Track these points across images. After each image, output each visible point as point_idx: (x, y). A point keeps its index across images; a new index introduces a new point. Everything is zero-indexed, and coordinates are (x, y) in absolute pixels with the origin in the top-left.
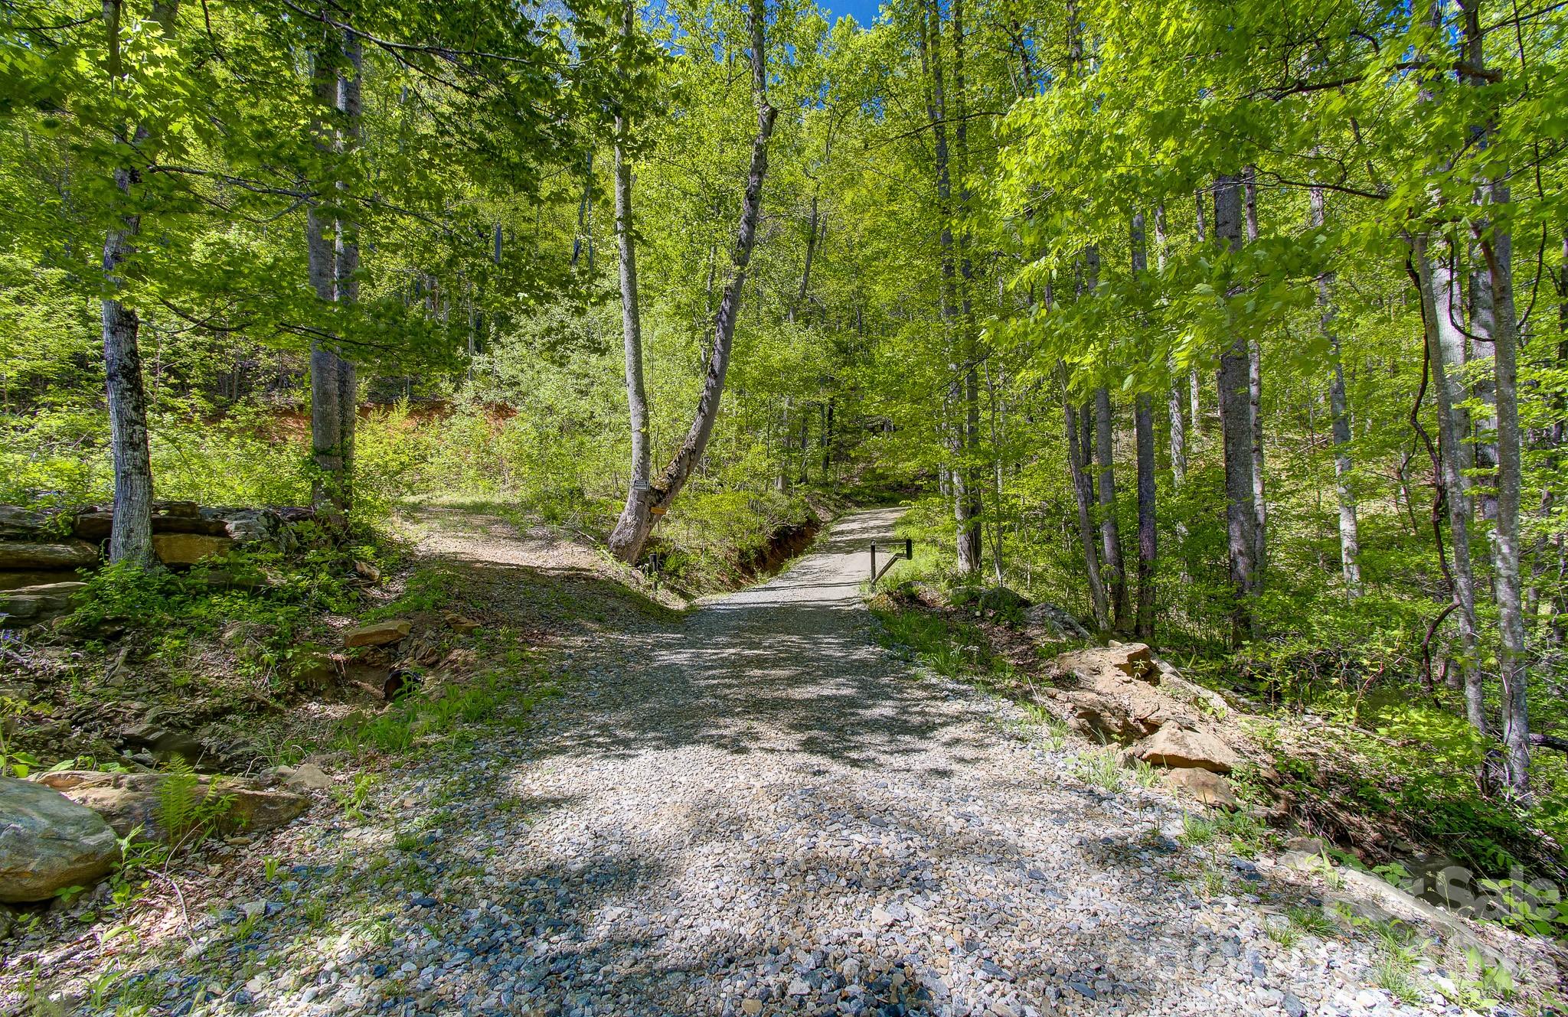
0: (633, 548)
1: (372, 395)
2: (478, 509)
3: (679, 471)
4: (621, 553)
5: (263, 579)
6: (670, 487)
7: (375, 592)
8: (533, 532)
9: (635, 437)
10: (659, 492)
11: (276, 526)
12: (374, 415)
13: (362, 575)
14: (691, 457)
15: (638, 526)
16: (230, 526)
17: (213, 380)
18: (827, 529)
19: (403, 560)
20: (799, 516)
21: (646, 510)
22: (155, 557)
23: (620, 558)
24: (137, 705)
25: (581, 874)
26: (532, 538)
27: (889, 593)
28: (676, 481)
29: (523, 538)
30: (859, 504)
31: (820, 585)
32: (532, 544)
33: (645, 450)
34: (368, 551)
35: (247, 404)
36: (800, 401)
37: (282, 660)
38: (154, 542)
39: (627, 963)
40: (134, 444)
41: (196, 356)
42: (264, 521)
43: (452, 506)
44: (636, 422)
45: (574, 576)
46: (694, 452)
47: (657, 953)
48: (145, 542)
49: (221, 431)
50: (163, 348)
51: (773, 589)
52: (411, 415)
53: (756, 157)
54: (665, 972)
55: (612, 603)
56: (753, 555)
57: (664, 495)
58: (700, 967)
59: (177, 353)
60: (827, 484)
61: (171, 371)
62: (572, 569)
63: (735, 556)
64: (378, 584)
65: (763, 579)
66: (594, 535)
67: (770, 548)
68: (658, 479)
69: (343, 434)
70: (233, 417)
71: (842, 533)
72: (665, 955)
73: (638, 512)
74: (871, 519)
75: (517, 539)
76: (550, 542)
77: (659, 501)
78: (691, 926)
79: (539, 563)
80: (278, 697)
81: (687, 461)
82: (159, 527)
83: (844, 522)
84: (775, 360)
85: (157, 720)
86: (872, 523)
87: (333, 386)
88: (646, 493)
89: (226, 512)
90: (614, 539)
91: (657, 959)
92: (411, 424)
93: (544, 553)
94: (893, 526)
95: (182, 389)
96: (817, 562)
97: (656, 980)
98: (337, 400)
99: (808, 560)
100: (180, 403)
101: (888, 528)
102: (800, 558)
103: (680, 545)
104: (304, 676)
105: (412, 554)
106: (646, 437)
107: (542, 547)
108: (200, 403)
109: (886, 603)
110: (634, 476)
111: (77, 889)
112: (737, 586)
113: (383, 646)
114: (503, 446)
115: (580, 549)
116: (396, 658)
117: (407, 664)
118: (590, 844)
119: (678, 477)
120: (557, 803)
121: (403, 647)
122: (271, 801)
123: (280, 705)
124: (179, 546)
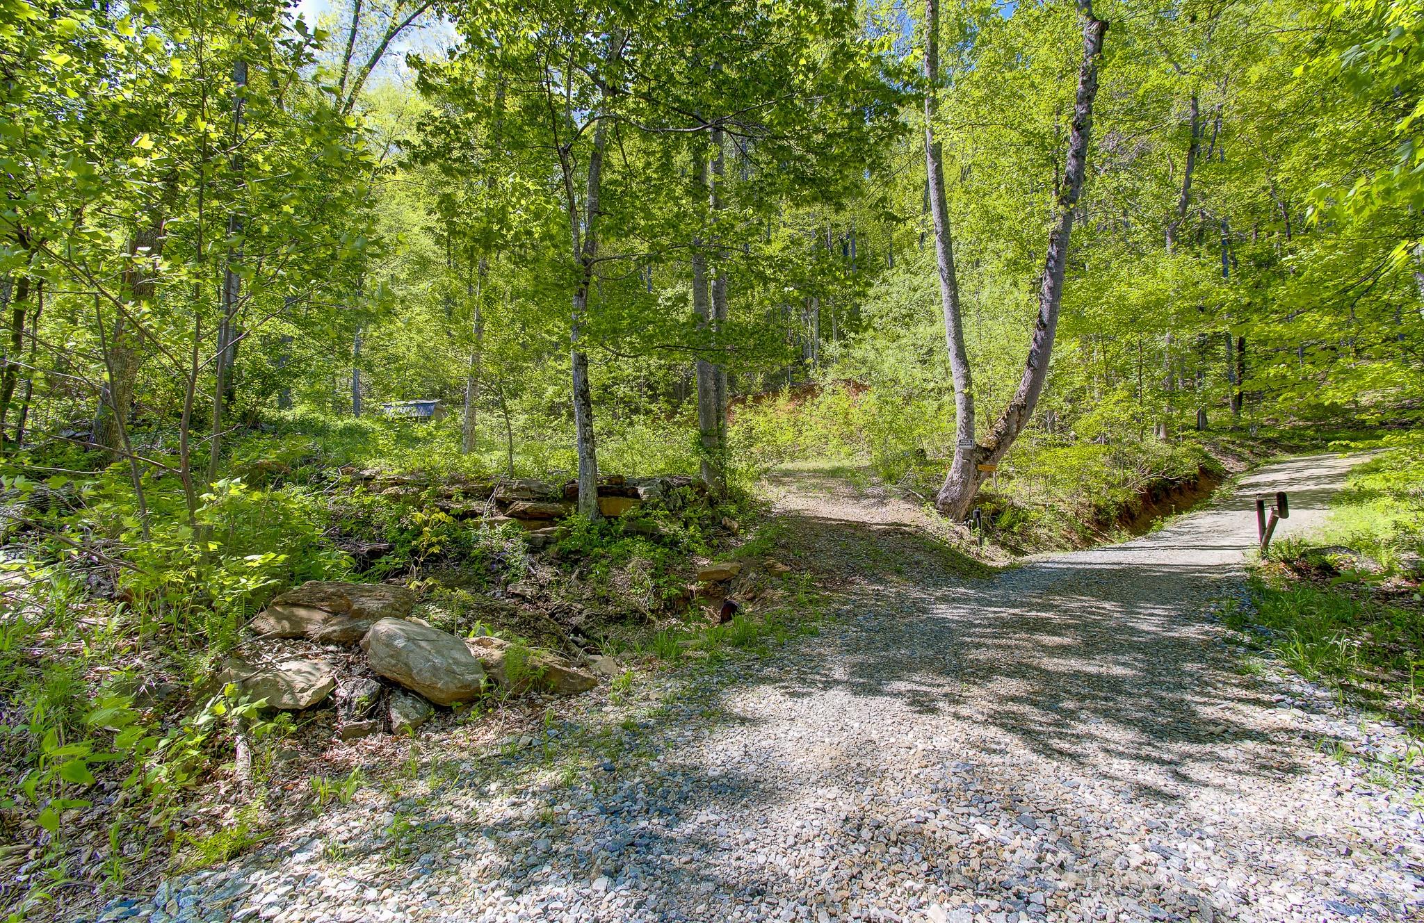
0: (960, 504)
1: (765, 385)
2: (834, 473)
3: (1008, 428)
4: (947, 509)
5: (656, 528)
6: (998, 443)
7: (732, 541)
8: (869, 491)
9: (959, 398)
10: (986, 449)
11: (668, 490)
12: (766, 401)
13: (725, 528)
14: (1020, 411)
15: (964, 484)
16: (641, 491)
17: (670, 389)
18: (1232, 482)
19: (760, 514)
20: (1190, 466)
21: (972, 468)
22: (600, 512)
23: (944, 513)
24: (579, 606)
25: (714, 779)
26: (867, 497)
27: (1287, 561)
28: (1004, 438)
29: (859, 497)
30: (1292, 450)
31: (1195, 547)
32: (866, 502)
33: (969, 410)
34: (733, 509)
35: (689, 403)
36: (1186, 335)
37: (657, 586)
38: (599, 503)
39: (685, 859)
40: (588, 440)
41: (660, 374)
42: (661, 487)
43: (815, 471)
44: (957, 382)
45: (896, 529)
46: (1024, 407)
47: (713, 861)
48: (594, 502)
49: (675, 423)
50: (644, 373)
51: (1130, 549)
52: (791, 399)
53: (1083, 82)
54: (705, 879)
55: (918, 556)
56: (1114, 512)
57: (992, 452)
58: (733, 887)
59: (651, 374)
60: (1241, 429)
61: (650, 387)
62: (892, 524)
63: (1088, 514)
64: (735, 535)
65: (1123, 537)
66: (923, 495)
67: (1140, 503)
68: (984, 436)
69: (718, 419)
70: (681, 413)
71: (1257, 485)
72: (716, 866)
73: (964, 469)
74: (1307, 468)
75: (855, 498)
76: (882, 500)
77: (986, 458)
78: (754, 851)
79: (866, 519)
80: (652, 611)
81: (1016, 417)
82: (602, 492)
83: (1261, 472)
84: (1134, 296)
85: (588, 617)
86: (1307, 473)
87: (711, 384)
88: (972, 452)
89: (641, 481)
90: (942, 496)
91: (708, 865)
92: (791, 406)
93: (874, 510)
94: (1344, 476)
95: (653, 398)
96: (1203, 520)
97: (694, 881)
98: (712, 394)
99: (1192, 518)
100: (654, 407)
101: (1334, 479)
102: (1185, 515)
103: (1017, 501)
104: (669, 599)
105: (770, 512)
106: (969, 398)
107: (873, 505)
108: (665, 406)
109: (1274, 576)
110: (958, 436)
111: (460, 704)
112: (1088, 542)
113: (721, 582)
114: (857, 417)
115: (907, 506)
116: (729, 592)
117: (736, 597)
118: (738, 759)
119: (1006, 434)
120: (743, 721)
121: (734, 584)
122: (573, 676)
123: (653, 618)
124: (611, 503)
